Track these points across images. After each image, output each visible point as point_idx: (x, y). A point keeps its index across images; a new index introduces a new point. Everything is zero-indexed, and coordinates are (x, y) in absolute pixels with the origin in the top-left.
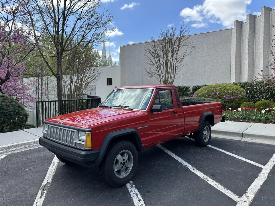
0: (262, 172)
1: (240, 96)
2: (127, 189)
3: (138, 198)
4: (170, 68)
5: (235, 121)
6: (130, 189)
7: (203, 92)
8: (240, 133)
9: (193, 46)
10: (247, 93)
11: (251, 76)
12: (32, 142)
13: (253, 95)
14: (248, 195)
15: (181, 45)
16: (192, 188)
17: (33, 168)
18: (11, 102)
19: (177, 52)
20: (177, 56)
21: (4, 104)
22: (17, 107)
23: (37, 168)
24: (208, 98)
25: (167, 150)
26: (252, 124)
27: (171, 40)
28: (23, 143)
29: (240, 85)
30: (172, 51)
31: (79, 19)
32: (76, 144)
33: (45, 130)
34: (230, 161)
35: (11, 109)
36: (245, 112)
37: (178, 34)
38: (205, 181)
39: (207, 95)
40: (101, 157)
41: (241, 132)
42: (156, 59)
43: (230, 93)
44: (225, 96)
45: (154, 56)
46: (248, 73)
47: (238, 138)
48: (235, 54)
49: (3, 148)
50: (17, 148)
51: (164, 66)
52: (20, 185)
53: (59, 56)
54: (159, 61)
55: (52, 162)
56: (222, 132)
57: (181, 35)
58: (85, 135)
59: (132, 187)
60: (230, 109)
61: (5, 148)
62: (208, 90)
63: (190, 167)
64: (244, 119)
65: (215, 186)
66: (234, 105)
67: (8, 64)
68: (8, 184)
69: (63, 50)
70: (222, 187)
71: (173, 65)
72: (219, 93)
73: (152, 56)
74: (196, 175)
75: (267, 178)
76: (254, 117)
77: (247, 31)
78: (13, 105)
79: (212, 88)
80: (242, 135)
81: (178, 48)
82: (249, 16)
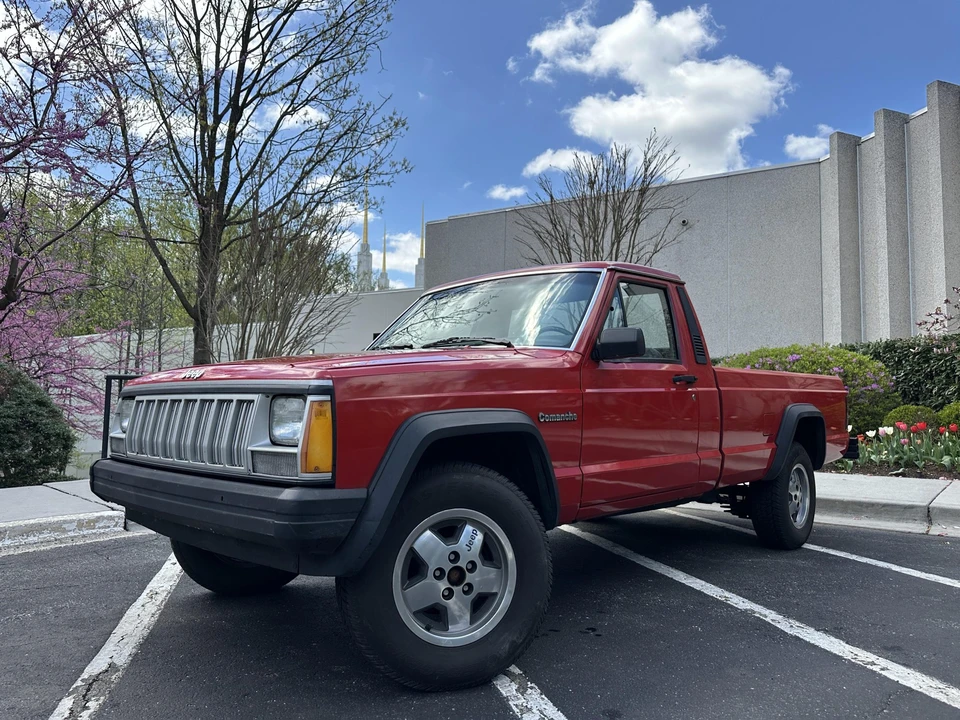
1: (874, 386)
2: (504, 703)
5: (874, 474)
6: (519, 702)
8: (920, 507)
9: (684, 222)
11: (903, 324)
12: (73, 521)
13: (919, 384)
15: (646, 205)
16: (822, 701)
17: (56, 610)
18: (14, 383)
19: (635, 231)
20: (632, 246)
22: (34, 402)
23: (73, 609)
25: (642, 557)
26: (942, 482)
28: (33, 524)
30: (615, 224)
31: (286, 113)
32: (258, 459)
33: (122, 428)
35: (10, 408)
36: (910, 438)
37: (634, 171)
38: (874, 672)
40: (372, 524)
41: (925, 504)
42: (555, 252)
46: (890, 312)
47: (917, 528)
48: (838, 248)
53: (208, 242)
55: (147, 591)
56: (842, 502)
57: (646, 171)
58: (300, 419)
59: (522, 690)
62: (752, 363)
64: (907, 465)
65: (934, 695)
67: (17, 245)
69: (223, 221)
73: (545, 242)
76: (946, 460)
77: (878, 164)
78: (17, 396)
79: (768, 359)
80: (928, 516)
81: (637, 216)
82: (885, 116)
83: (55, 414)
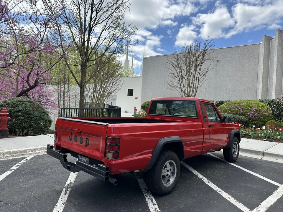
0: (278, 190)
1: (265, 114)
2: (143, 194)
3: (153, 203)
4: (192, 81)
5: (259, 140)
6: (146, 195)
7: (226, 108)
9: (218, 60)
10: (273, 112)
11: (279, 94)
13: (280, 113)
14: (259, 209)
15: (205, 58)
16: (205, 199)
17: (58, 169)
18: (38, 107)
19: (201, 66)
20: (200, 70)
21: (31, 109)
22: (43, 112)
24: (231, 114)
26: (276, 143)
27: (195, 53)
29: (266, 103)
30: (195, 64)
34: (247, 177)
35: (37, 114)
36: (270, 130)
37: (202, 48)
38: (219, 193)
39: (230, 111)
41: (263, 151)
42: (178, 72)
43: (255, 110)
44: (249, 113)
45: (176, 69)
46: (276, 90)
47: (259, 157)
48: (262, 70)
49: (30, 149)
50: (42, 151)
51: (186, 80)
52: (46, 183)
53: (84, 66)
54: (182, 74)
56: (243, 149)
57: (205, 49)
59: (147, 192)
60: (254, 126)
61: (32, 150)
62: (231, 105)
63: (205, 180)
64: (268, 138)
65: (228, 199)
66: (259, 123)
68: (36, 181)
69: (87, 60)
70: (235, 200)
71: (195, 78)
72: (242, 110)
73: (175, 68)
74: (211, 187)
75: (282, 196)
76: (279, 137)
77: (276, 46)
78: (39, 111)
79: (236, 104)
80: (264, 154)
81: (202, 62)
82: (279, 32)
83: (47, 115)
